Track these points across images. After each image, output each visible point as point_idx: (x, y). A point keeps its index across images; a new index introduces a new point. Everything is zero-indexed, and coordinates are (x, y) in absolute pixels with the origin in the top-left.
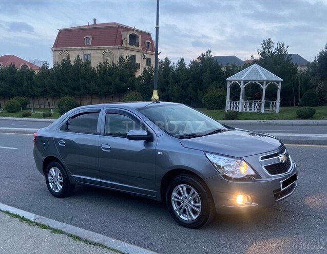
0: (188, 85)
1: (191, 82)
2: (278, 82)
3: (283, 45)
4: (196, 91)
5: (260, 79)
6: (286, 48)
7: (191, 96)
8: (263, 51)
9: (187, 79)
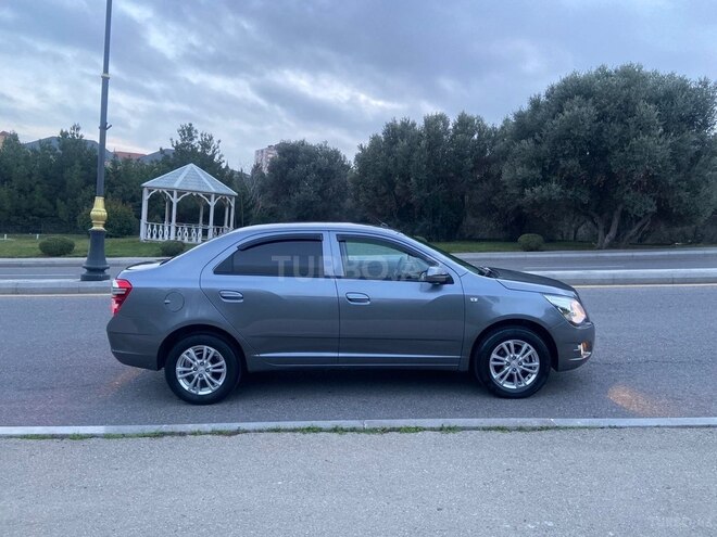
0: (32, 190)
1: (38, 183)
2: (231, 196)
3: (211, 138)
4: (52, 201)
5: (205, 190)
6: (216, 143)
7: (41, 210)
8: (180, 142)
9: (30, 176)
